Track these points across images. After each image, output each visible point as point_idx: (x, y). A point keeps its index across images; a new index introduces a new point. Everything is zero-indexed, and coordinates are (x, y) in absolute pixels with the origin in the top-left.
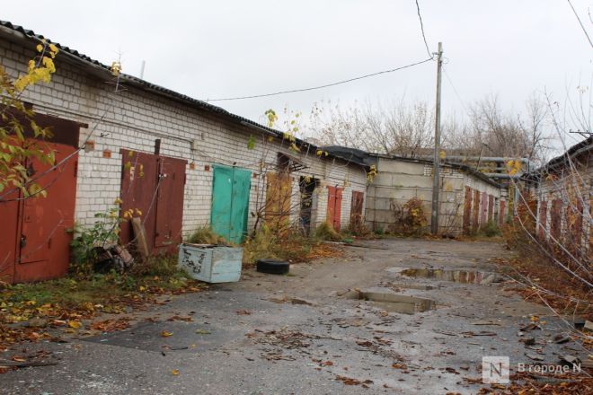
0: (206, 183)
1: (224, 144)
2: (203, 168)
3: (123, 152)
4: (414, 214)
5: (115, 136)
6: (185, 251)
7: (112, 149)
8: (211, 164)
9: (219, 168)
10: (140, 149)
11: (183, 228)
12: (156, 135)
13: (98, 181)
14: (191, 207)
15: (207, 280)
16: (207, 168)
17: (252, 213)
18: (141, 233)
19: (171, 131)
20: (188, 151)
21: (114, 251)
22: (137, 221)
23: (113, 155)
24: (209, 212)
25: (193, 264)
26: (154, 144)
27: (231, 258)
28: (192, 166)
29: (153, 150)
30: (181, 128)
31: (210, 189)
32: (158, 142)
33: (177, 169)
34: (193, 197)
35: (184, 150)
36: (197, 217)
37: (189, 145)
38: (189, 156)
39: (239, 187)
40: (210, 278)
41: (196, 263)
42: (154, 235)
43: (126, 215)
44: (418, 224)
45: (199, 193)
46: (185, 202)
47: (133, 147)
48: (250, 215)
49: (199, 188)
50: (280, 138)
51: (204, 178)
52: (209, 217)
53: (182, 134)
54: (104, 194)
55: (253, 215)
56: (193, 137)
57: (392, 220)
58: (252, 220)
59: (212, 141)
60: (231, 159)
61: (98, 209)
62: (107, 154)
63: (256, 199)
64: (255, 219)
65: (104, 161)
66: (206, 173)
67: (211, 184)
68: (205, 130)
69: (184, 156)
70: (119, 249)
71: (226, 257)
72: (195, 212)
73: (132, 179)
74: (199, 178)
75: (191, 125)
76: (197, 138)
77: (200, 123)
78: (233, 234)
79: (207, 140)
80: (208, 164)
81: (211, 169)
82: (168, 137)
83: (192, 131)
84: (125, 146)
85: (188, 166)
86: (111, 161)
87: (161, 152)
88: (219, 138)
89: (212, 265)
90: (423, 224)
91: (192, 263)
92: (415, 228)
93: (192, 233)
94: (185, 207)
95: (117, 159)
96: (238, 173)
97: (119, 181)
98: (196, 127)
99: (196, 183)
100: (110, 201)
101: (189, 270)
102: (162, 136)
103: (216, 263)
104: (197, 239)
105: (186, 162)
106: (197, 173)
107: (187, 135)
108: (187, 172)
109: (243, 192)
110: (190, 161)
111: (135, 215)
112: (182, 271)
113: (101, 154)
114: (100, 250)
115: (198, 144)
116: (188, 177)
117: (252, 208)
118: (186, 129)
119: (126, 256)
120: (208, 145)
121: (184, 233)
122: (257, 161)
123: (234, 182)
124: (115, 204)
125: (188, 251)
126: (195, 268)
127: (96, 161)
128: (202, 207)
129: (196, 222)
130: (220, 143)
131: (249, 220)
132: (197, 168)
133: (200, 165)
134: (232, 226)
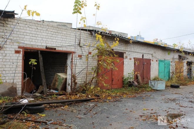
0: (157, 65)
1: (161, 54)
2: (156, 61)
3: (134, 58)
5: (132, 55)
6: (150, 82)
7: (132, 58)
8: (158, 60)
9: (160, 61)
10: (139, 57)
12: (143, 53)
13: (129, 66)
14: (153, 71)
15: (156, 89)
16: (157, 61)
18: (140, 78)
19: (146, 52)
20: (151, 57)
21: (133, 82)
22: (139, 75)
23: (132, 59)
24: (158, 72)
26: (142, 56)
27: (162, 84)
28: (153, 61)
29: (142, 57)
30: (149, 51)
31: (158, 66)
32: (143, 55)
33: (149, 61)
34: (153, 69)
35: (150, 56)
36: (155, 74)
37: (151, 55)
38: (151, 58)
39: (166, 65)
41: (153, 85)
42: (143, 78)
43: (136, 73)
45: (155, 67)
46: (151, 70)
47: (137, 57)
48: (170, 73)
49: (155, 66)
50: (178, 51)
51: (156, 63)
52: (158, 74)
53: (149, 52)
54: (130, 69)
55: (171, 73)
56: (152, 53)
58: (171, 74)
59: (158, 54)
60: (164, 58)
61: (129, 72)
62: (130, 59)
63: (172, 69)
65: (130, 61)
66: (157, 62)
67: (158, 65)
68: (156, 51)
69: (150, 58)
70: (134, 82)
71: (161, 83)
72: (154, 73)
73: (137, 65)
74: (155, 63)
75: (152, 50)
76: (154, 53)
77: (154, 49)
79: (156, 53)
80: (157, 60)
81: (158, 61)
82: (146, 54)
83: (152, 51)
84: (135, 57)
85: (151, 61)
86: (131, 61)
87: (144, 57)
88: (160, 53)
91: (152, 85)
93: (153, 78)
94: (151, 71)
95: (133, 60)
96: (166, 61)
97: (134, 65)
98: (153, 50)
99: (154, 65)
100: (132, 70)
101: (152, 87)
102: (144, 53)
103: (158, 85)
104: (155, 79)
105: (151, 60)
106: (154, 62)
107: (151, 53)
108: (151, 62)
109: (168, 67)
110: (152, 59)
111: (138, 73)
112: (150, 87)
113: (129, 59)
114: (130, 82)
115: (154, 55)
116: (151, 63)
117: (171, 71)
118: (150, 51)
119: (136, 83)
120: (157, 55)
121: (151, 78)
122: (172, 58)
123: (165, 64)
124: (133, 71)
127: (128, 61)
128: (156, 71)
130: (160, 54)
132: (154, 61)
133: (155, 60)
134: (165, 76)
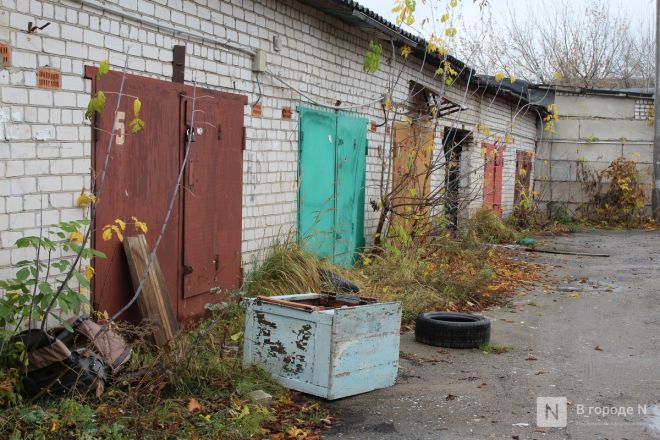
0: (286, 146)
1: (318, 62)
2: (279, 114)
3: (90, 73)
4: (624, 187)
5: (69, 32)
6: (260, 317)
7: (65, 66)
8: (293, 106)
9: (309, 114)
10: (137, 66)
11: (244, 247)
12: (174, 35)
13: (29, 150)
14: (259, 200)
15: (322, 392)
16: (286, 114)
17: (373, 204)
18: (150, 275)
19: (207, 27)
20: (247, 75)
21: (78, 337)
22: (138, 243)
23: (65, 81)
24: (294, 206)
25: (281, 350)
26: (169, 57)
28: (257, 109)
29: (169, 71)
30: (230, 22)
31: (293, 157)
32: (179, 53)
34: (262, 178)
35: (237, 72)
36: (272, 220)
37: (248, 63)
38: (249, 87)
39: (345, 150)
40: (330, 387)
41: (291, 348)
42: (181, 273)
43: (107, 235)
44: (631, 203)
45: (273, 167)
46: (246, 190)
47: (117, 61)
48: (368, 207)
49: (272, 156)
51: (281, 135)
52: (294, 217)
53: (232, 35)
54: (47, 184)
55: (375, 207)
56: (255, 43)
57: (582, 197)
58: (372, 217)
59: (293, 55)
60: (331, 95)
62: (49, 79)
63: (376, 178)
64: (378, 214)
65: (42, 96)
66: (286, 124)
67: (295, 146)
68: (280, 29)
69: (239, 85)
71: (365, 328)
72: (268, 210)
73: (120, 141)
74: (271, 135)
75: (250, 17)
76: (265, 46)
77: (269, 14)
78: (340, 247)
79: (284, 51)
80: (287, 104)
81: (295, 116)
82: (202, 42)
83: (253, 30)
84: (98, 57)
85: (248, 110)
86: (61, 98)
87: (188, 75)
88: (309, 50)
89: (332, 353)
90: (640, 204)
91: (279, 348)
92: (626, 210)
93: (263, 257)
94: (246, 201)
95: (76, 94)
96: (345, 122)
97: (88, 149)
98: (261, 21)
99: (267, 145)
100: (66, 200)
101: (274, 364)
102: (189, 39)
104: (276, 273)
105: (244, 101)
106: (266, 124)
107: (244, 40)
108: (247, 121)
109: (355, 159)
110: (252, 99)
111: (131, 231)
113: (32, 79)
114: (37, 340)
115: (266, 59)
116: (249, 133)
117: (371, 192)
118: (241, 26)
119: (112, 347)
120: (286, 63)
121: (245, 258)
122: (378, 97)
123: (339, 142)
124: (80, 206)
125: (267, 318)
126: (287, 360)
127: (20, 96)
128: (281, 198)
129: (269, 232)
130: (310, 60)
131: (366, 215)
132: (266, 112)
133: (272, 107)
134: (338, 231)
